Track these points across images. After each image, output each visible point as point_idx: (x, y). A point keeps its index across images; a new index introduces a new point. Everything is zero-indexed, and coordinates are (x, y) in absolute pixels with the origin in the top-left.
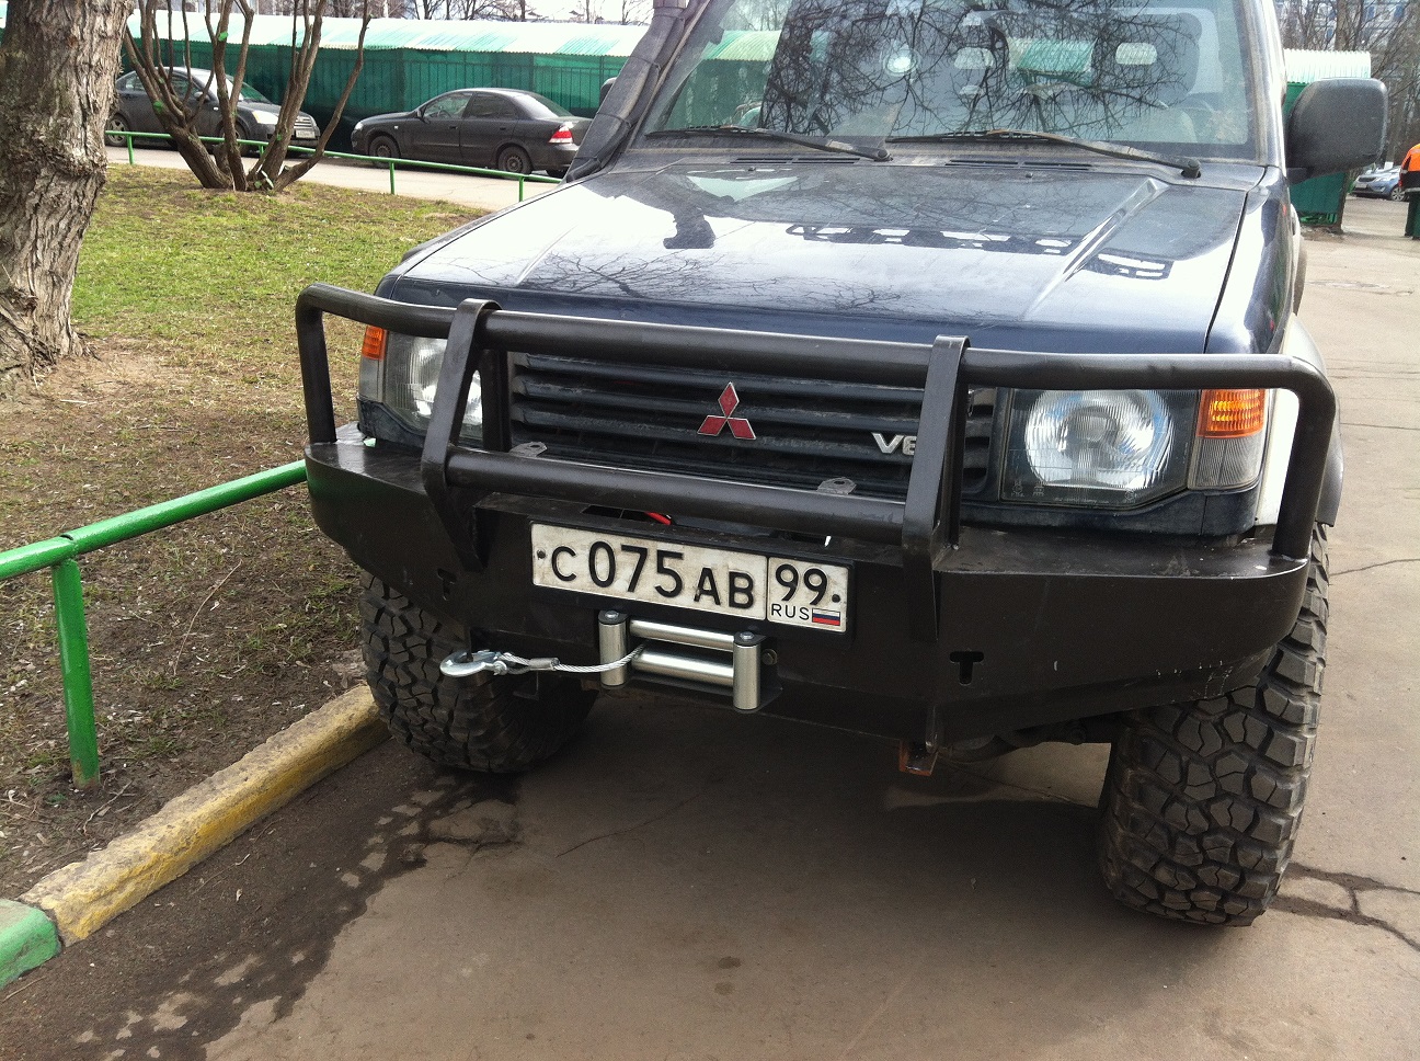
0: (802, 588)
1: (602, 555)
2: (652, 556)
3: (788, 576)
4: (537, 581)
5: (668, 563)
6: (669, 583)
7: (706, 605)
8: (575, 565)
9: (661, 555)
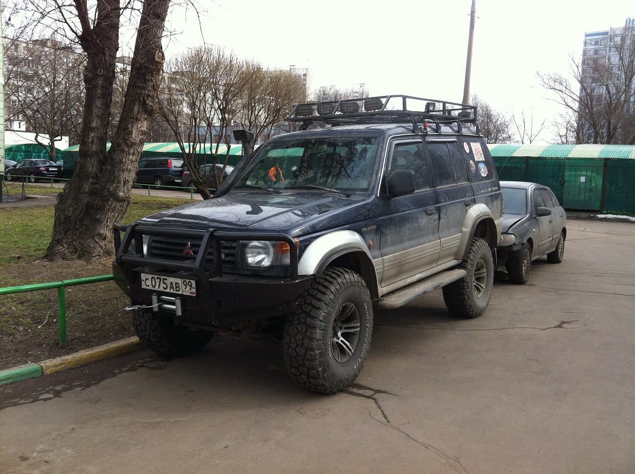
0: (188, 286)
1: (153, 280)
2: (162, 279)
3: (185, 283)
4: (142, 287)
5: (165, 281)
6: (165, 287)
7: (172, 291)
8: (149, 283)
9: (164, 279)
